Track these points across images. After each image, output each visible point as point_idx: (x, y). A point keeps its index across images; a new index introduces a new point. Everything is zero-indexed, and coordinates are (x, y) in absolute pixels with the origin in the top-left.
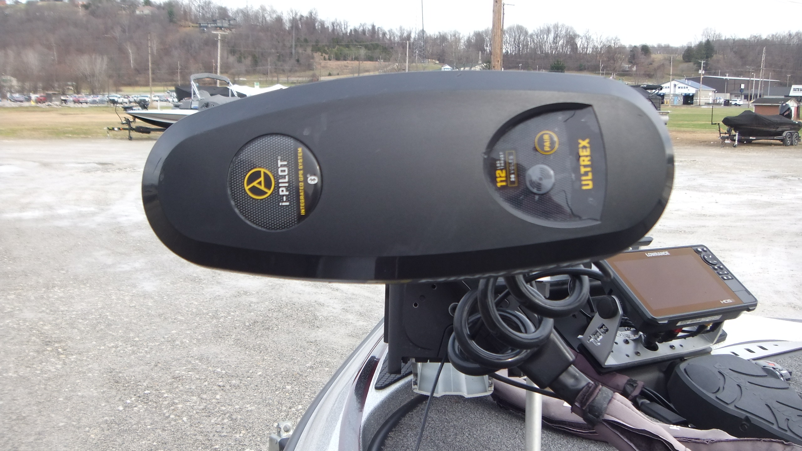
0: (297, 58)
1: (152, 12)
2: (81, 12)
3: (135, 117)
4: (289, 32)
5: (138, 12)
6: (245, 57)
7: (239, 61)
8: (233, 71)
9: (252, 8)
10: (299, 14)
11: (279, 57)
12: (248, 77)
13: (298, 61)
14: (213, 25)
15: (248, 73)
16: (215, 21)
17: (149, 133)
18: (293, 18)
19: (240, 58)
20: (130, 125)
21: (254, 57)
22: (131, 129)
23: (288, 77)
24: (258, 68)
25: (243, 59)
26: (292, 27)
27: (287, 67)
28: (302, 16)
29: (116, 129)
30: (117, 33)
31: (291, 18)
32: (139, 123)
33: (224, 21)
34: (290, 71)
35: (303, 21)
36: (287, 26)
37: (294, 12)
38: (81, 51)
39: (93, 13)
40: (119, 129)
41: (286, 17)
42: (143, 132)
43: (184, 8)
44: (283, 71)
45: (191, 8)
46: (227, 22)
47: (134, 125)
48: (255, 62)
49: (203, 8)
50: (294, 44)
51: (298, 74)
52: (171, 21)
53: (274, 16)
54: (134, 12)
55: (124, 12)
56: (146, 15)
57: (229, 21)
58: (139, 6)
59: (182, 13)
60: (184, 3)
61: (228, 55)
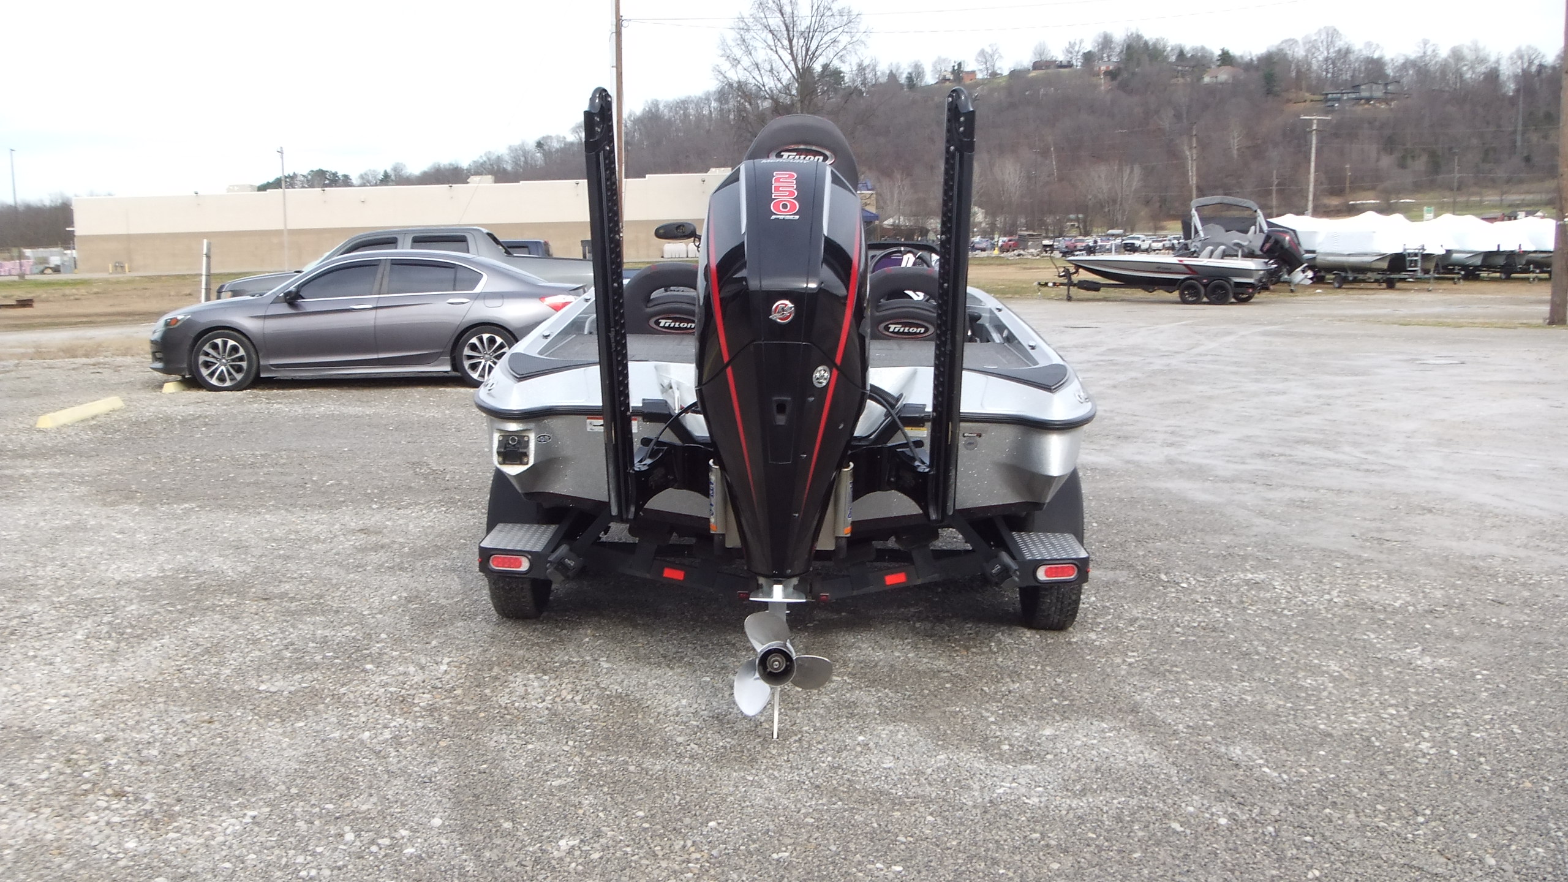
0: (1525, 155)
1: (1234, 77)
2: (1103, 83)
3: (1078, 267)
4: (1513, 101)
5: (1207, 79)
6: (1413, 157)
7: (1402, 165)
8: (1388, 184)
9: (1435, 56)
10: (1537, 62)
11: (1487, 152)
12: (1419, 196)
13: (1528, 159)
14: (1353, 96)
15: (1417, 188)
16: (1356, 88)
17: (1097, 290)
18: (1523, 70)
19: (1404, 158)
20: (1070, 279)
21: (1433, 155)
22: (1071, 284)
23: (1503, 193)
24: (1440, 177)
25: (1409, 161)
26: (1517, 91)
27: (1501, 173)
28: (1541, 67)
29: (1050, 284)
30: (1166, 120)
31: (1519, 71)
32: (1084, 275)
33: (1374, 86)
34: (1508, 181)
35: (1544, 76)
36: (1511, 88)
37: (1526, 58)
38: (1098, 157)
39: (1124, 87)
40: (1055, 284)
41: (1507, 70)
42: (1088, 289)
43: (1297, 66)
44: (1493, 180)
45: (1310, 64)
46: (1381, 87)
47: (1075, 278)
48: (1436, 165)
49: (1333, 63)
50: (1520, 128)
51: (1525, 187)
52: (1269, 92)
53: (1482, 69)
54: (1200, 78)
55: (1181, 80)
56: (1222, 84)
57: (1386, 85)
58: (1210, 68)
59: (1294, 74)
60: (1296, 55)
61: (1378, 153)
